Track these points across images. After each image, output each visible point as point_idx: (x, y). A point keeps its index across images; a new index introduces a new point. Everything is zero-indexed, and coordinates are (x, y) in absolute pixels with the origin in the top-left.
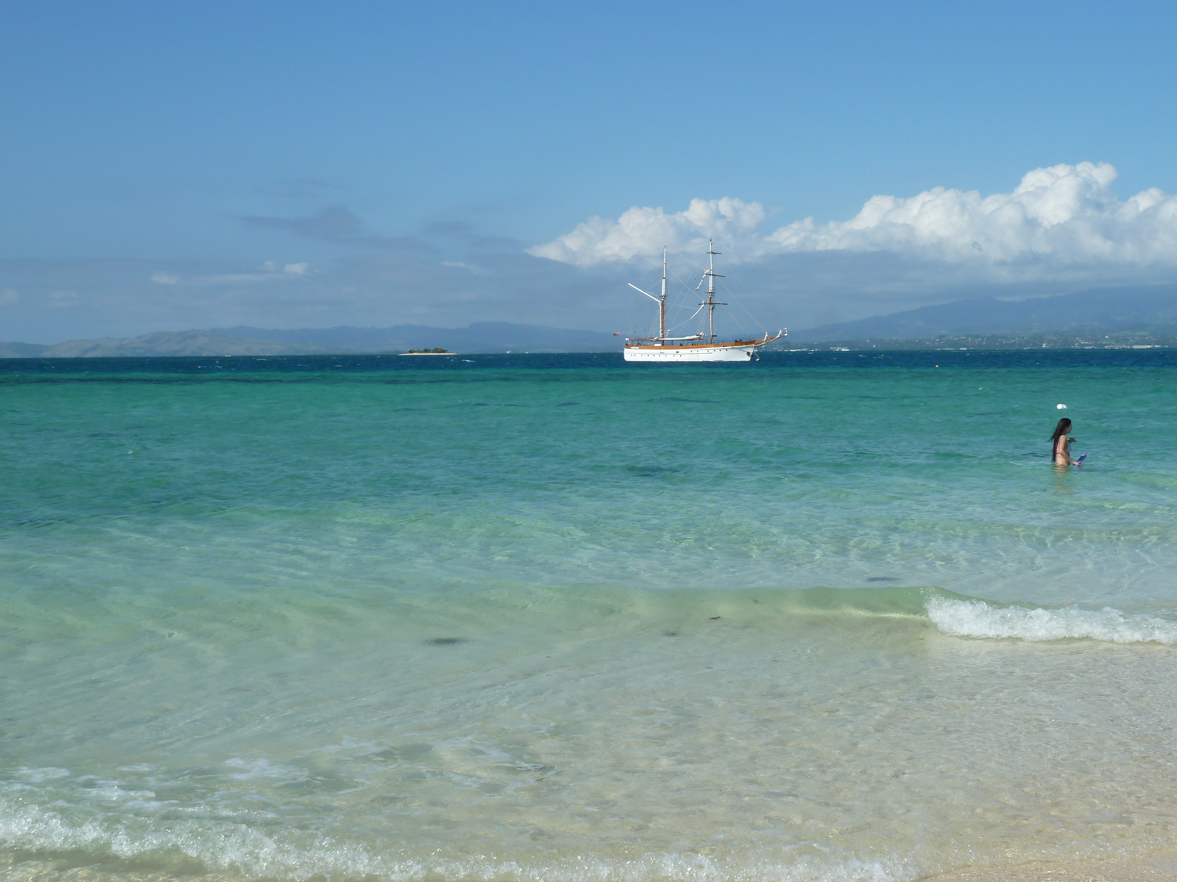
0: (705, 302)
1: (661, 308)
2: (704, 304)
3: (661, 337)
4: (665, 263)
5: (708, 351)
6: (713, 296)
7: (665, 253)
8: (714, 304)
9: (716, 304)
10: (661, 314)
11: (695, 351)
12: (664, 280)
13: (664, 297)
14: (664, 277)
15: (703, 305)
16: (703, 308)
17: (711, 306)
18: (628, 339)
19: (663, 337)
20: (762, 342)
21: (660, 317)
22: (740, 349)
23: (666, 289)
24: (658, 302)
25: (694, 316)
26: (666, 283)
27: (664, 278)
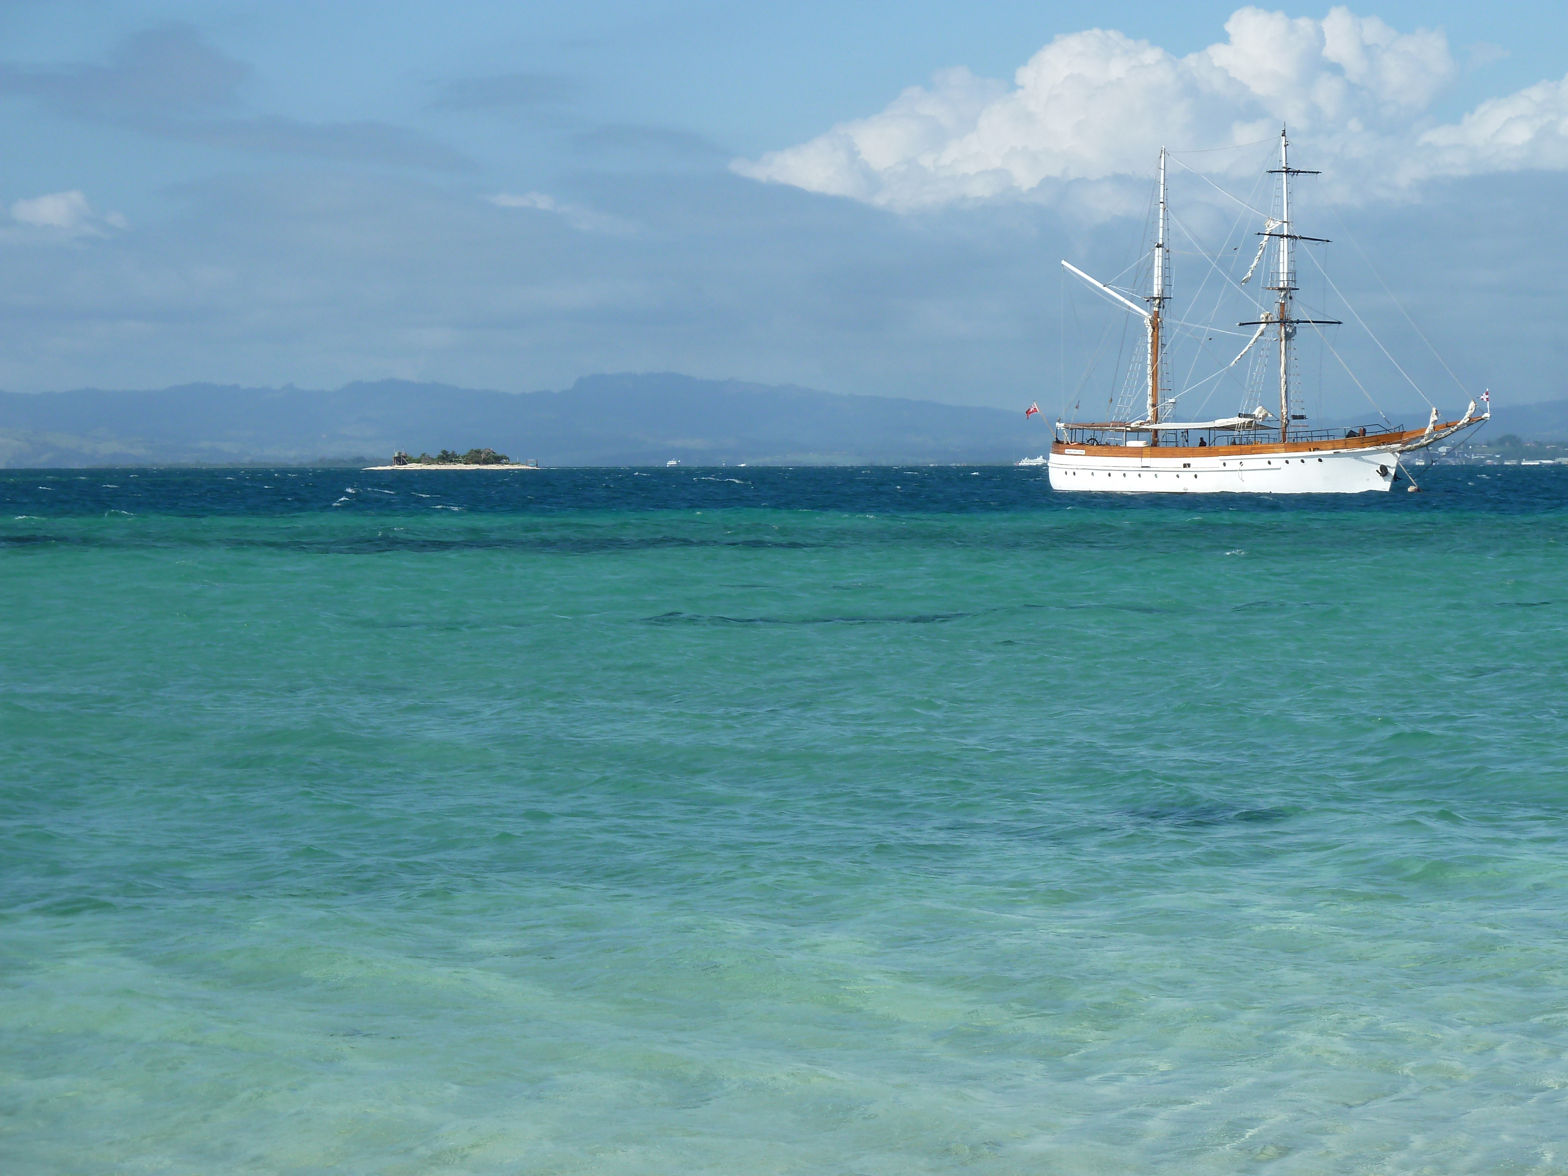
0: (1267, 318)
1: (1150, 334)
2: (1267, 323)
3: (1149, 418)
4: (1162, 200)
5: (1269, 463)
6: (1291, 298)
7: (1162, 172)
8: (1292, 322)
9: (1298, 322)
10: (1150, 351)
11: (1233, 462)
12: (1159, 252)
13: (1157, 301)
14: (1161, 243)
15: (1263, 326)
16: (1262, 334)
17: (1283, 330)
18: (1062, 425)
20: (1423, 437)
21: (1149, 362)
22: (1357, 456)
24: (1142, 318)
25: (1239, 357)
26: (1166, 259)
27: (1158, 246)
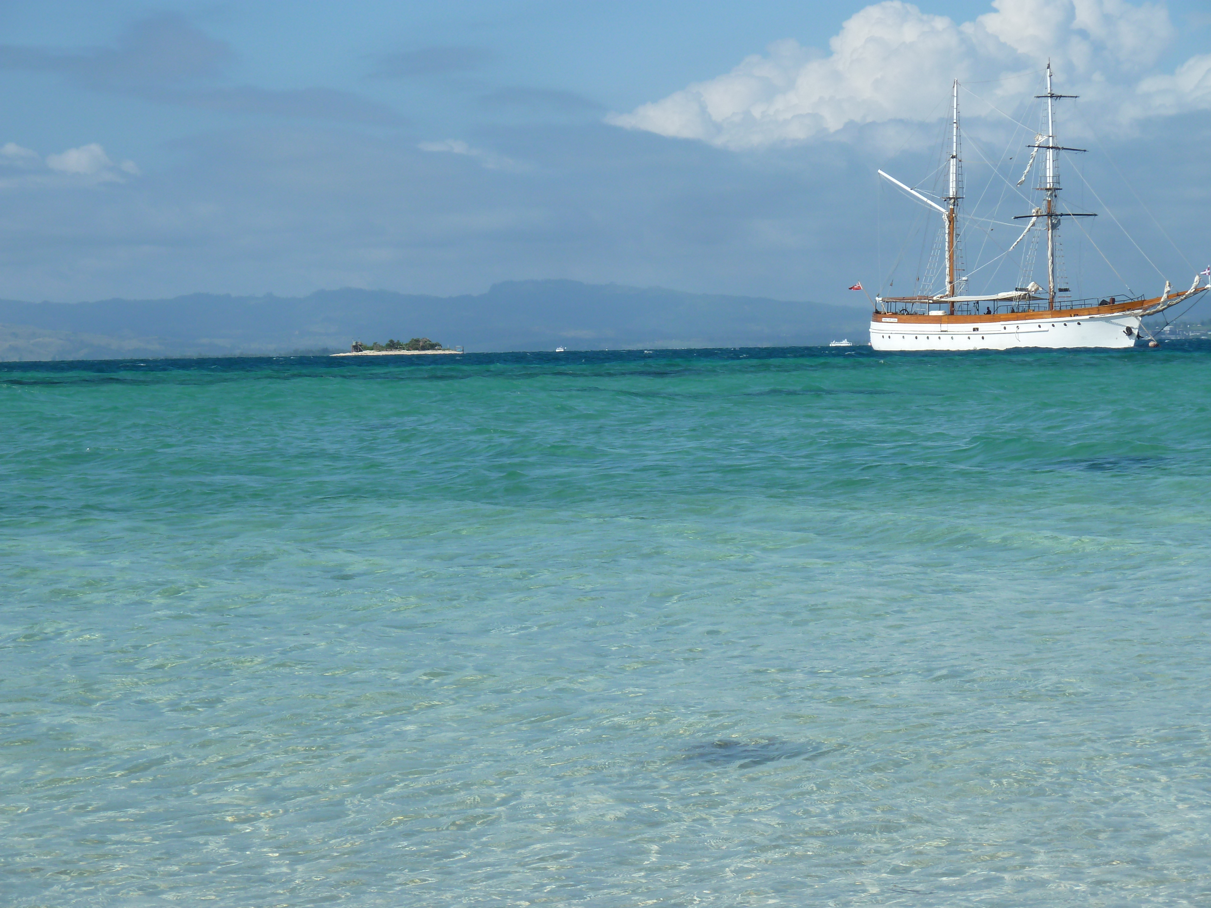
0: (1037, 212)
1: (947, 227)
3: (947, 293)
4: (955, 121)
5: (1040, 326)
6: (1056, 196)
8: (1057, 215)
9: (1062, 215)
10: (947, 240)
11: (1011, 326)
12: (953, 162)
13: (952, 201)
14: (955, 154)
15: (1034, 219)
16: (1034, 225)
17: (1050, 221)
18: (880, 299)
19: (953, 294)
20: (1159, 304)
21: (947, 248)
23: (957, 181)
25: (1016, 243)
27: (953, 157)
